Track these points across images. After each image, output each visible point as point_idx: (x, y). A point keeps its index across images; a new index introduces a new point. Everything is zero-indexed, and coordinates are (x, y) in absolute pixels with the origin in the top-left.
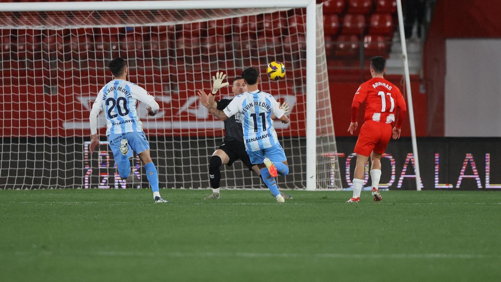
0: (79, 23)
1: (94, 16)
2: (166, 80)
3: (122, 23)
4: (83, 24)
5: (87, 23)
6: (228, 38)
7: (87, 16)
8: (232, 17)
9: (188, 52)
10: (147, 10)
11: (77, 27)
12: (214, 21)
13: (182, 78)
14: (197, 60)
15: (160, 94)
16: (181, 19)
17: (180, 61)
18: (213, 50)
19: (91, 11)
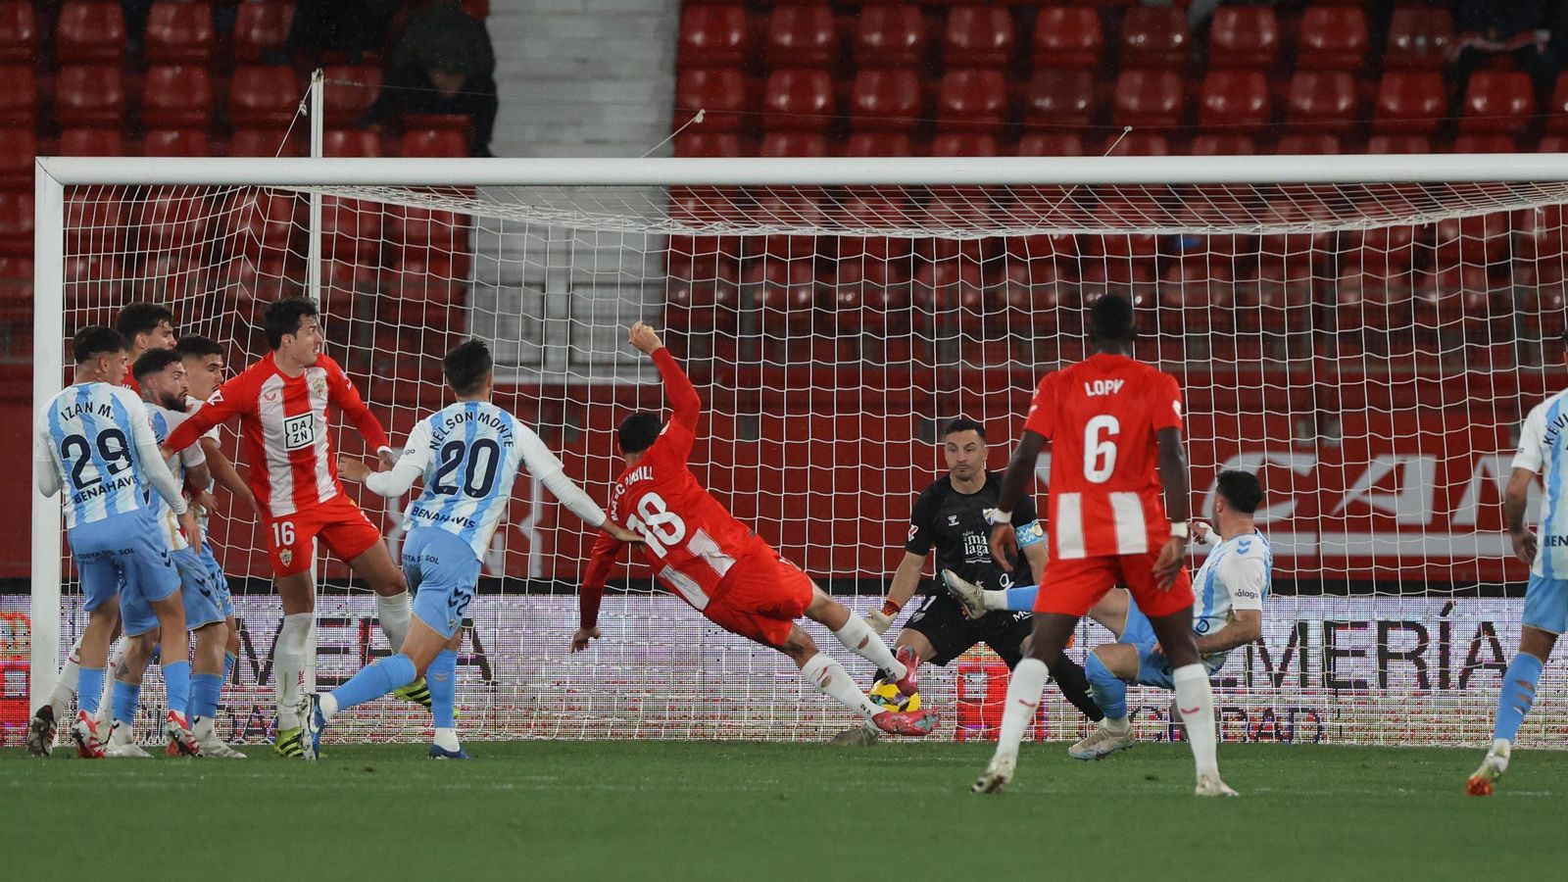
0: (1033, 220)
1: (1077, 200)
2: (1302, 402)
3: (1165, 221)
4: (1044, 225)
5: (1056, 219)
6: (1499, 276)
7: (1058, 200)
8: (1510, 208)
9: (1375, 314)
10: (1246, 185)
11: (1027, 232)
12: (1453, 222)
13: (1353, 398)
14: (1401, 341)
15: (1284, 448)
16: (1350, 214)
17: (1351, 343)
18: (1450, 309)
19: (1068, 186)
